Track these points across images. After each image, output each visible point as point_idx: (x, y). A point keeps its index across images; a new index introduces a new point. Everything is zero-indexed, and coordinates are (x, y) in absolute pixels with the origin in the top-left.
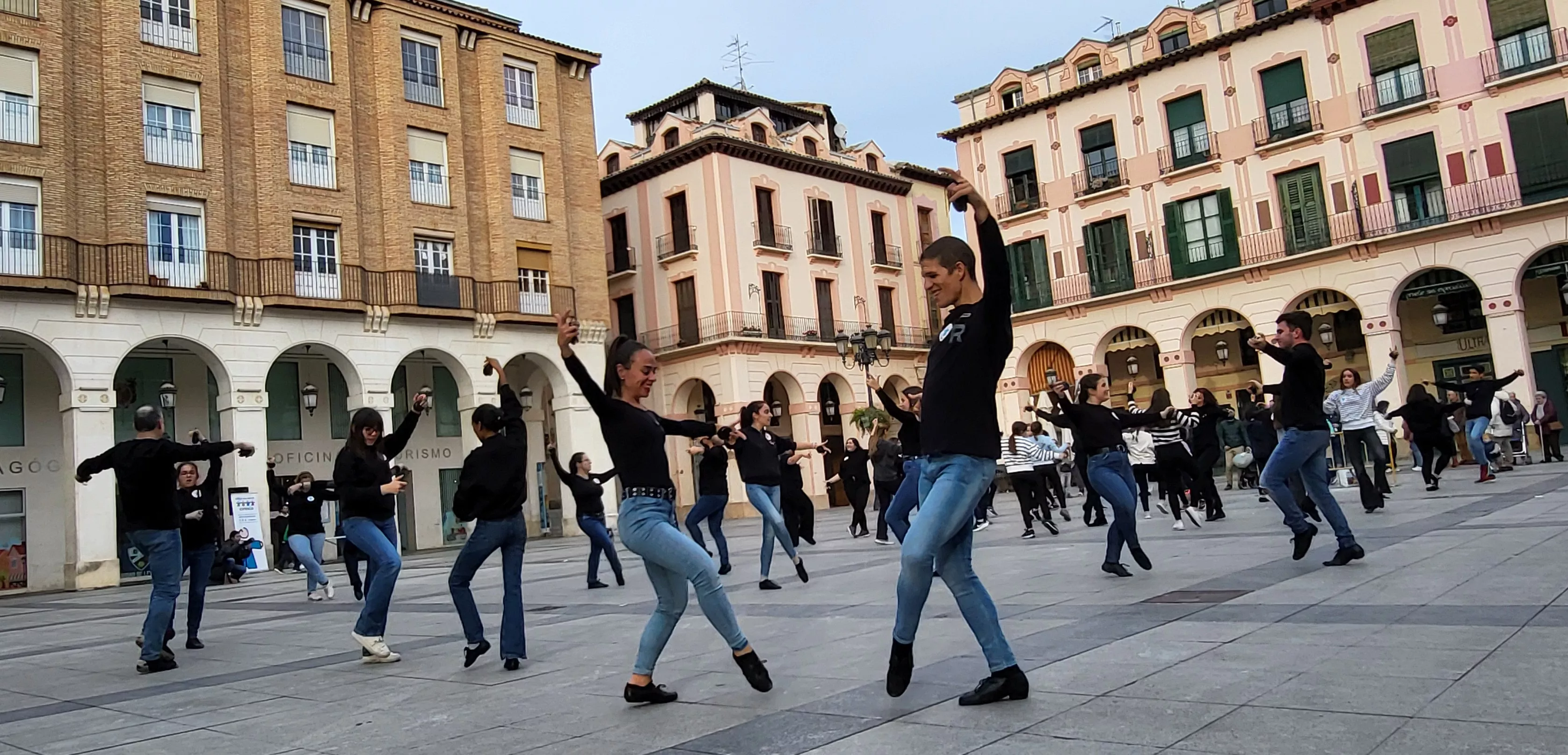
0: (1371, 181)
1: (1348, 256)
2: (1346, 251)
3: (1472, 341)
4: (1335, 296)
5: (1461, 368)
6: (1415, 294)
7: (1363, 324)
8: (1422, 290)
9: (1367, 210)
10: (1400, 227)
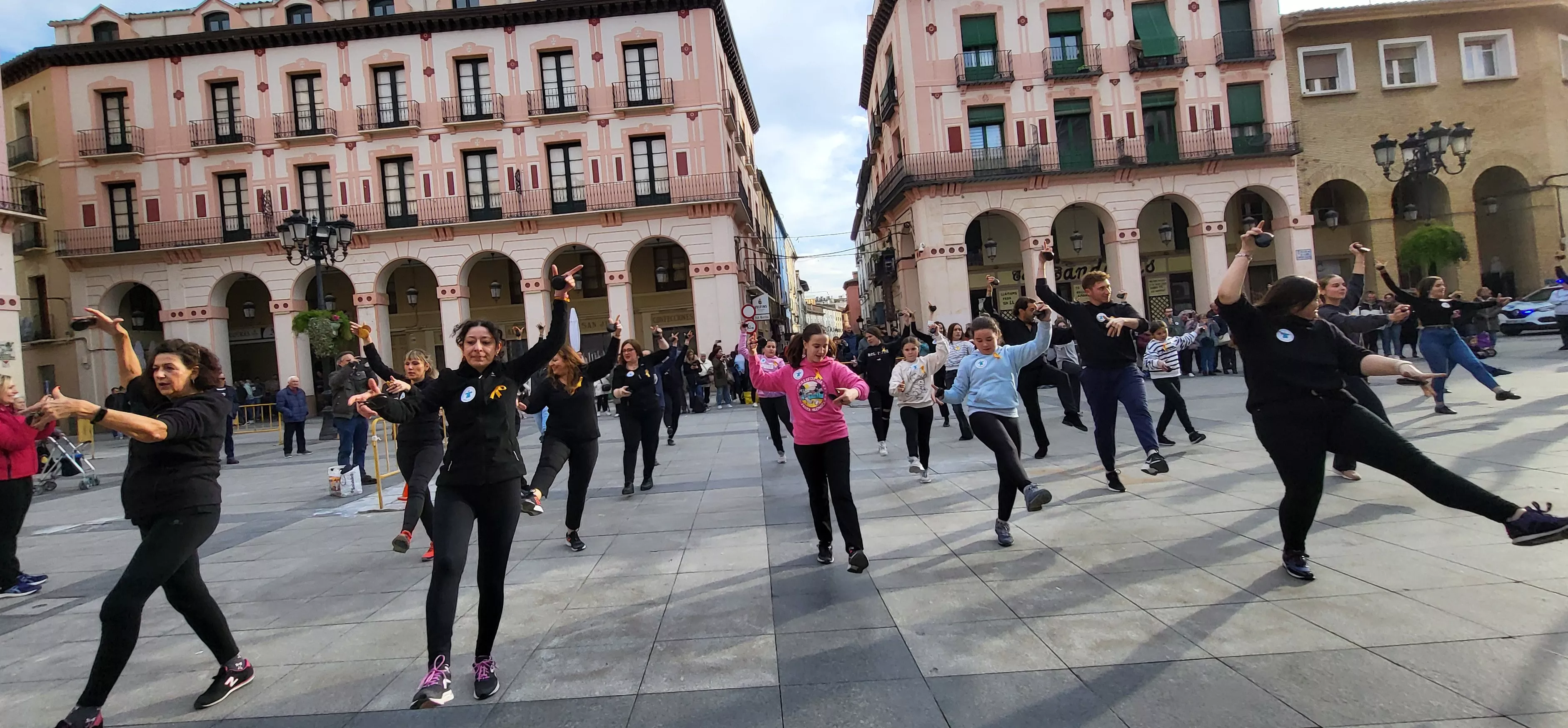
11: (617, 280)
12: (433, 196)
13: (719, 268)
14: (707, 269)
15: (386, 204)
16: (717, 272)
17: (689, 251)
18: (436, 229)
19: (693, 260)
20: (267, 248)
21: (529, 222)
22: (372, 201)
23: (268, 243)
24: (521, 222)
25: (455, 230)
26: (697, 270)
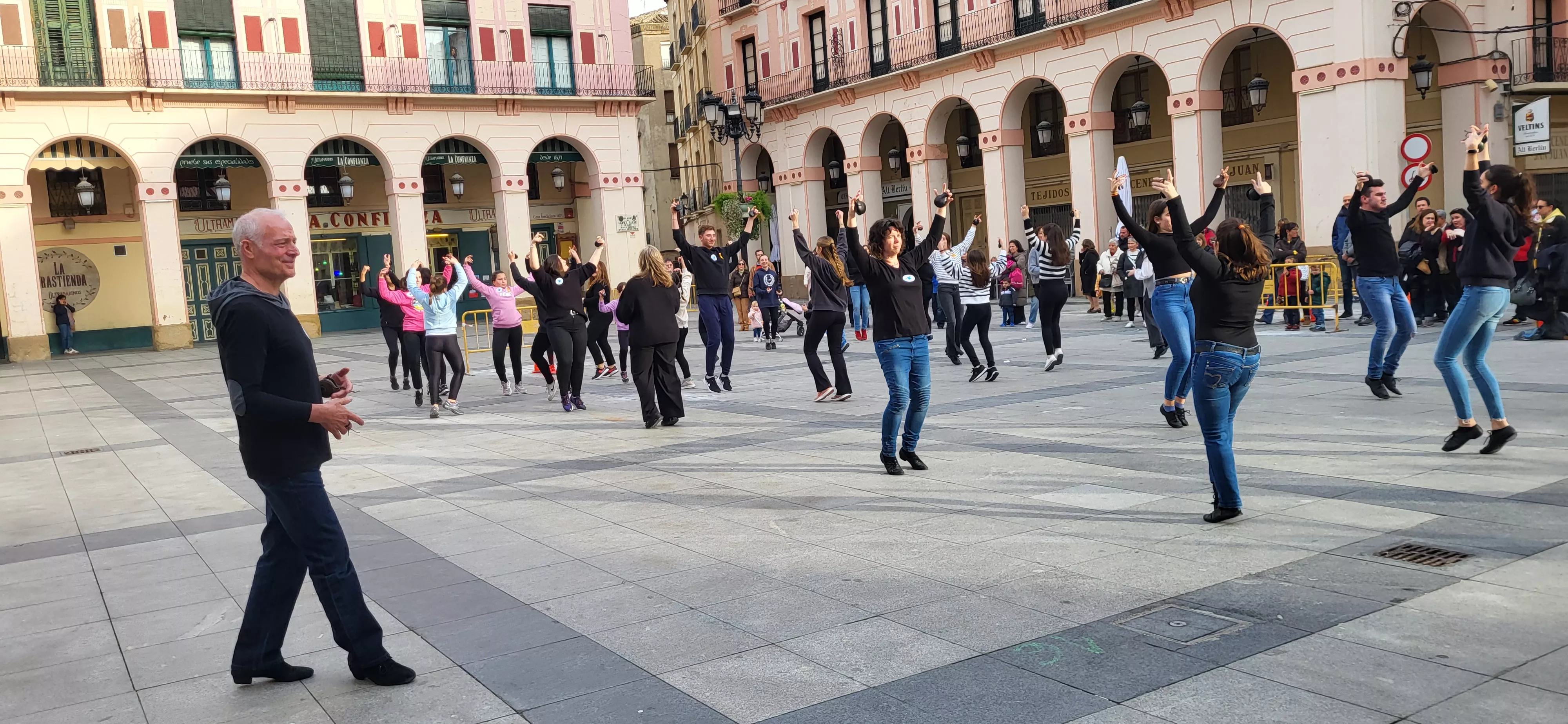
0: (157, 19)
1: (125, 102)
2: (127, 96)
3: (210, 223)
4: (103, 149)
5: (195, 250)
6: (190, 163)
7: (142, 189)
8: (197, 159)
9: (151, 52)
10: (188, 83)
11: (1183, 107)
12: (975, 9)
13: (1341, 73)
14: (1321, 77)
15: (938, 26)
16: (1338, 80)
17: (1294, 46)
18: (975, 54)
19: (1300, 61)
20: (839, 98)
21: (1070, 28)
22: (921, 27)
23: (838, 92)
24: (1062, 31)
25: (996, 53)
26: (1304, 80)
